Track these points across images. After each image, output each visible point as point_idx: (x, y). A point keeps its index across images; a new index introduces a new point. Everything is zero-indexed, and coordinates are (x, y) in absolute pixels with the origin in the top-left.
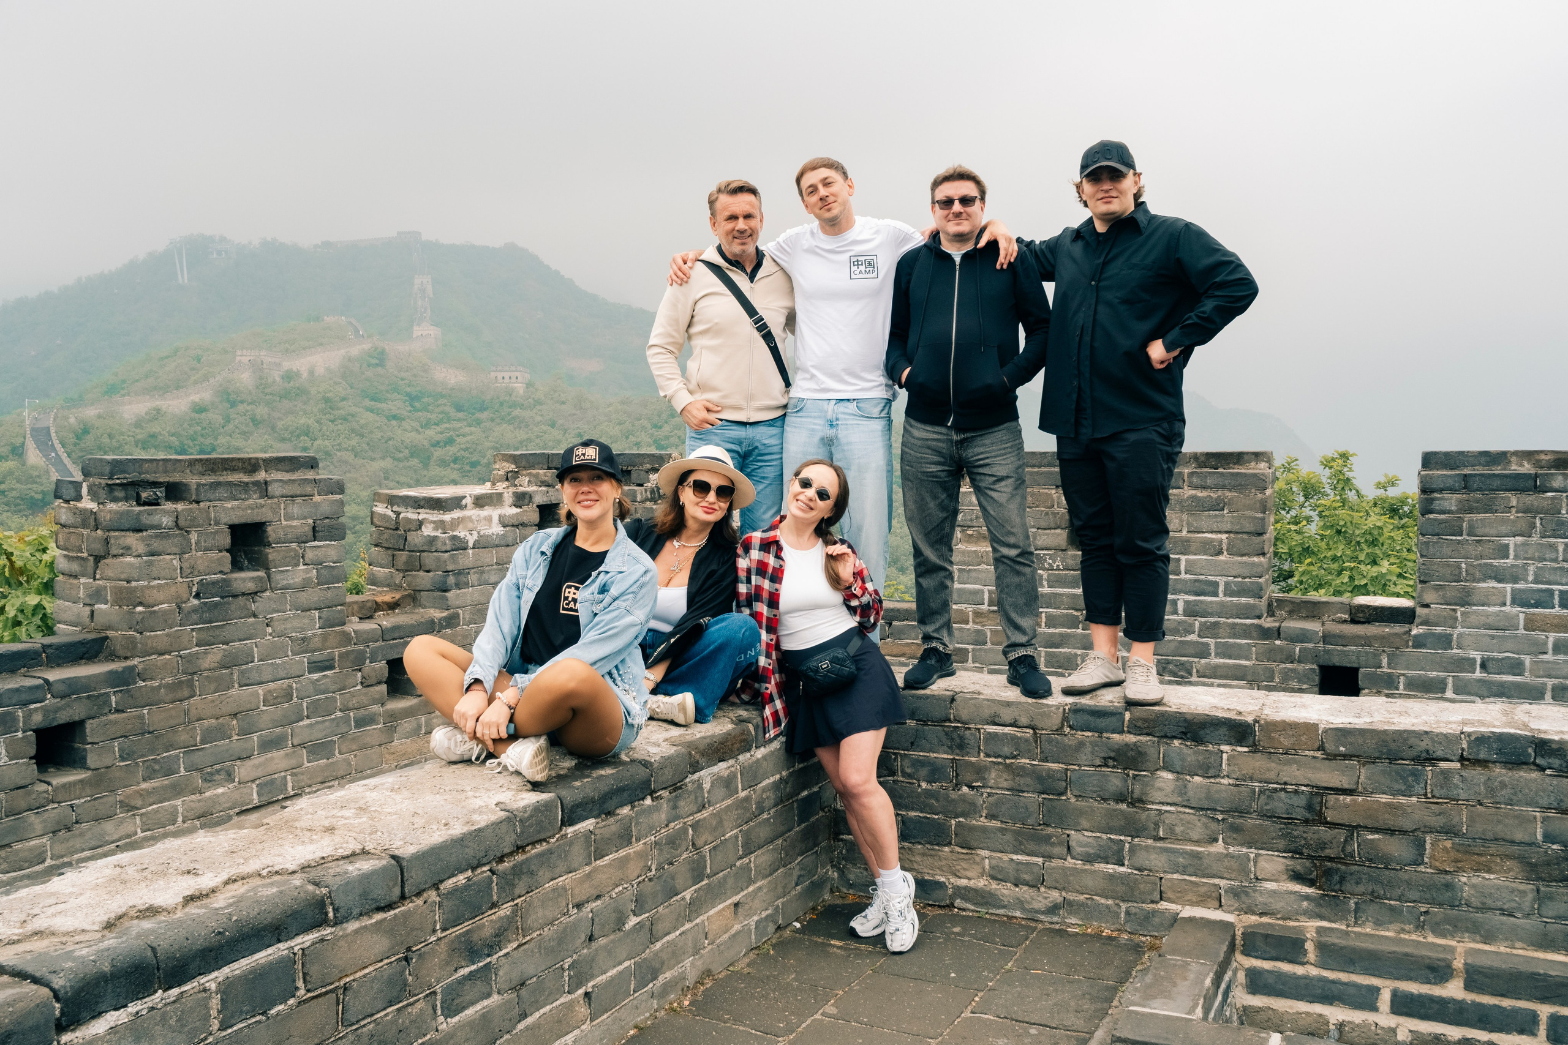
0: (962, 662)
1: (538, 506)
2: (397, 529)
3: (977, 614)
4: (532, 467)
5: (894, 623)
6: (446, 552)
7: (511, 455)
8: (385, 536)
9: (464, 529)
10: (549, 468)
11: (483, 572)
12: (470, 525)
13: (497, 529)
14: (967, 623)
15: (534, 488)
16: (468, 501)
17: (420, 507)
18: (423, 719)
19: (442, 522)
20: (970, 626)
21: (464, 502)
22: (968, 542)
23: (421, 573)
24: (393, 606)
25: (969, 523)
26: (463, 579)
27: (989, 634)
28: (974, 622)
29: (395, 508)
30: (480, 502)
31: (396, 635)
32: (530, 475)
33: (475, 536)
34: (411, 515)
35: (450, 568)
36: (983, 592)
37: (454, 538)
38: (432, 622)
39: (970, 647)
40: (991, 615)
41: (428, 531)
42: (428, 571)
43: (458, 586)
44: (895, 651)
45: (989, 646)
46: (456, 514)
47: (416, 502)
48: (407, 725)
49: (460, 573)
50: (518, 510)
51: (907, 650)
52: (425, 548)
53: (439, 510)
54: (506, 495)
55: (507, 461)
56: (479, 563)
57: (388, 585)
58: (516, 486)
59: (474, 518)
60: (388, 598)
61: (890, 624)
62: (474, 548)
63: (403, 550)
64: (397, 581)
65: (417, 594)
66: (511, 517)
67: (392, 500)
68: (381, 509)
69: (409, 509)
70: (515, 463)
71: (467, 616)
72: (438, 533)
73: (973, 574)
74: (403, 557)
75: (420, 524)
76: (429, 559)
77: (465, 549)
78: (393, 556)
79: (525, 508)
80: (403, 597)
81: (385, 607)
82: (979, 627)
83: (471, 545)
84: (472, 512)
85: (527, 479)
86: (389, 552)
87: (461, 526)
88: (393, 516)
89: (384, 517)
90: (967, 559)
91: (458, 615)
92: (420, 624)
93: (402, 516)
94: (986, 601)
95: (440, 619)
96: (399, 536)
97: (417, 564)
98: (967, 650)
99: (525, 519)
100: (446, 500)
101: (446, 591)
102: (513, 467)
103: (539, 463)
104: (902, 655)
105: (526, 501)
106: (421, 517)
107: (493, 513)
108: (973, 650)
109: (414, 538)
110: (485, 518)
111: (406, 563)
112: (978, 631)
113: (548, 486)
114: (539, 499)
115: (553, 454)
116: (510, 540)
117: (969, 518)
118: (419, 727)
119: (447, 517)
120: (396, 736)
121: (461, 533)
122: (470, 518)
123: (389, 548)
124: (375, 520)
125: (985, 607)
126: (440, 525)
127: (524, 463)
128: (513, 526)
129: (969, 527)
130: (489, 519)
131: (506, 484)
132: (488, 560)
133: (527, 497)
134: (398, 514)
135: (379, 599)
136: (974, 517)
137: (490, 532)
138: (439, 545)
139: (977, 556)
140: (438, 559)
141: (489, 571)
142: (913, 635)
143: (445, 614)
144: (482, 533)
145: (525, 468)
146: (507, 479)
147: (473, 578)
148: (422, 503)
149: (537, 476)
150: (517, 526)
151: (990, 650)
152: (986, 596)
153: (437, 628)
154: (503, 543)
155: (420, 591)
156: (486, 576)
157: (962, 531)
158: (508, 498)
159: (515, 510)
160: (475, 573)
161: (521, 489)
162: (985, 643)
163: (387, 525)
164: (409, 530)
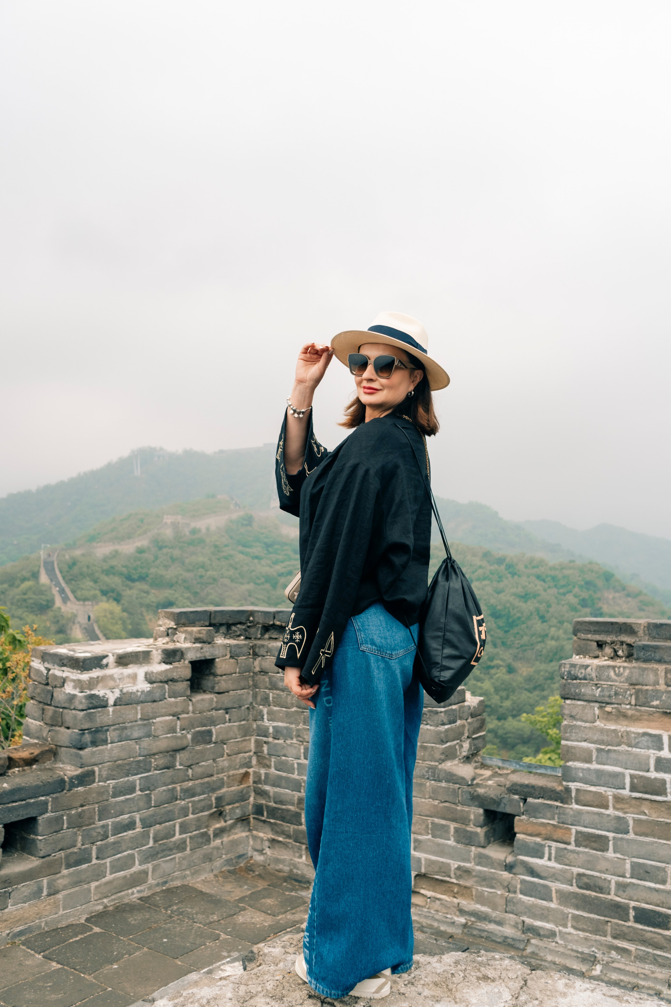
0: (602, 851)
1: (191, 662)
2: (47, 684)
3: (618, 799)
4: (192, 623)
5: (530, 800)
6: (83, 710)
7: (172, 613)
8: (38, 690)
9: (105, 687)
10: (210, 625)
11: (125, 728)
12: (111, 683)
13: (143, 686)
14: (607, 807)
15: (188, 645)
16: (111, 660)
17: (64, 665)
18: (45, 881)
19: (79, 681)
20: (610, 811)
21: (105, 661)
22: (607, 719)
23: (63, 729)
24: (30, 762)
25: (607, 699)
26: (101, 736)
27: (631, 823)
28: (615, 808)
29: (46, 665)
30: (124, 660)
31: (16, 797)
32: (186, 632)
33: (117, 694)
34: (57, 672)
35: (84, 727)
36: (623, 775)
37: (92, 696)
38: (62, 781)
39: (611, 835)
40: (634, 802)
41: (69, 689)
42: (68, 728)
43: (94, 743)
44: (530, 829)
45: (631, 836)
46: (96, 673)
47: (61, 660)
48: (25, 888)
49: (97, 731)
50: (168, 667)
51: (543, 831)
52: (66, 705)
53: (78, 669)
54: (154, 653)
55: (168, 618)
56: (121, 720)
57: (38, 738)
58: (174, 641)
59: (116, 676)
60: (25, 754)
61: (525, 800)
62: (115, 705)
63: (50, 705)
64: (45, 735)
65: (58, 748)
66: (162, 672)
67: (45, 657)
68: (37, 664)
69: (56, 667)
70: (174, 620)
71: (104, 773)
72: (76, 692)
73: (613, 755)
74: (50, 710)
75: (64, 681)
76: (69, 715)
77: (105, 706)
78: (43, 710)
79: (176, 664)
80: (42, 753)
81: (21, 763)
82: (620, 814)
83: (111, 702)
84: (114, 671)
85: (183, 636)
86: (41, 705)
87: (100, 685)
88: (45, 672)
89: (38, 671)
90: (605, 738)
91: (93, 772)
92: (46, 785)
93: (51, 672)
94: (628, 786)
95: (71, 778)
96: (48, 691)
97: (60, 720)
98: (607, 838)
99: (175, 675)
100: (85, 660)
101: (81, 749)
102: (172, 624)
103: (200, 620)
104: (538, 835)
105: (177, 658)
106: (65, 675)
107: (140, 671)
108: (614, 838)
109: (59, 695)
110: (129, 676)
111: (52, 718)
112: (619, 818)
113: (204, 642)
114: (192, 656)
115: (216, 612)
116: (157, 695)
117: (607, 693)
118: (40, 890)
119: (85, 676)
120: (10, 901)
121: (100, 692)
122: (111, 677)
123: (40, 702)
124: (32, 675)
125: (626, 792)
126: (79, 684)
127: (183, 621)
128: (161, 682)
129: (608, 703)
130: (134, 677)
131: (167, 639)
132: (131, 717)
133: (179, 654)
134: (49, 670)
135: (16, 755)
136: (612, 693)
137: (134, 689)
138: (77, 704)
139: (617, 736)
140: (75, 717)
141: (131, 727)
142: (549, 815)
143: (79, 771)
144: (125, 690)
145: (184, 625)
146: (168, 635)
147: (110, 736)
148: (65, 662)
149: (191, 633)
150: (166, 682)
151: (633, 840)
152: (628, 781)
153: (67, 787)
154: (149, 699)
155: (61, 746)
156: (128, 732)
157: (600, 708)
158: (157, 656)
159: (165, 667)
160: (115, 730)
161: (178, 645)
162: (627, 832)
163: (39, 679)
164: (56, 687)
